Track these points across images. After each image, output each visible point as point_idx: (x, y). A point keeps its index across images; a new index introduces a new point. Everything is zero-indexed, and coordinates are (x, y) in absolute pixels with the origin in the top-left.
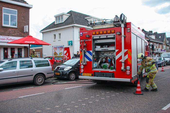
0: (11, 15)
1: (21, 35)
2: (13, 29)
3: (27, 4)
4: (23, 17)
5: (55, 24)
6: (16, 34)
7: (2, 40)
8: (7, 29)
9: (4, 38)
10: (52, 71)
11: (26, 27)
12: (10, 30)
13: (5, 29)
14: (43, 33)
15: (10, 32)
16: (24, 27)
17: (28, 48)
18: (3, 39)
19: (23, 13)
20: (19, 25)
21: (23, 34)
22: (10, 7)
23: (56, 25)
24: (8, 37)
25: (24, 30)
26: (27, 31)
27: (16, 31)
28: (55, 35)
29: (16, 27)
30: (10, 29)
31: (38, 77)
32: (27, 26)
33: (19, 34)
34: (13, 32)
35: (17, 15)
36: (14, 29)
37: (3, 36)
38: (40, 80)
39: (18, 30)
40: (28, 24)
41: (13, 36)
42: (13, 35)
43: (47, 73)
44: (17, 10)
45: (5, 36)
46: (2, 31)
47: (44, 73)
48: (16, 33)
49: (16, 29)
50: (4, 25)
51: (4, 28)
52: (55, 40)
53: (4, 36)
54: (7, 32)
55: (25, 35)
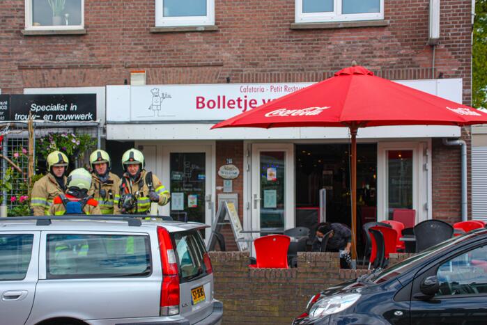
1: (413, 64)
2: (355, 36)
6: (376, 60)
8: (324, 35)
12: (340, 40)
13: (308, 37)
15: (337, 55)
17: (459, 147)
21: (422, 59)
26: (436, 34)
27: (375, 44)
29: (378, 16)
30: (336, 35)
32: (434, 1)
33: (394, 60)
34: (356, 54)
36: (364, 34)
39: (386, 33)
46: (295, 55)
48: (378, 53)
49: (374, 33)
51: (300, 36)
54: (320, 55)
55: (442, 61)
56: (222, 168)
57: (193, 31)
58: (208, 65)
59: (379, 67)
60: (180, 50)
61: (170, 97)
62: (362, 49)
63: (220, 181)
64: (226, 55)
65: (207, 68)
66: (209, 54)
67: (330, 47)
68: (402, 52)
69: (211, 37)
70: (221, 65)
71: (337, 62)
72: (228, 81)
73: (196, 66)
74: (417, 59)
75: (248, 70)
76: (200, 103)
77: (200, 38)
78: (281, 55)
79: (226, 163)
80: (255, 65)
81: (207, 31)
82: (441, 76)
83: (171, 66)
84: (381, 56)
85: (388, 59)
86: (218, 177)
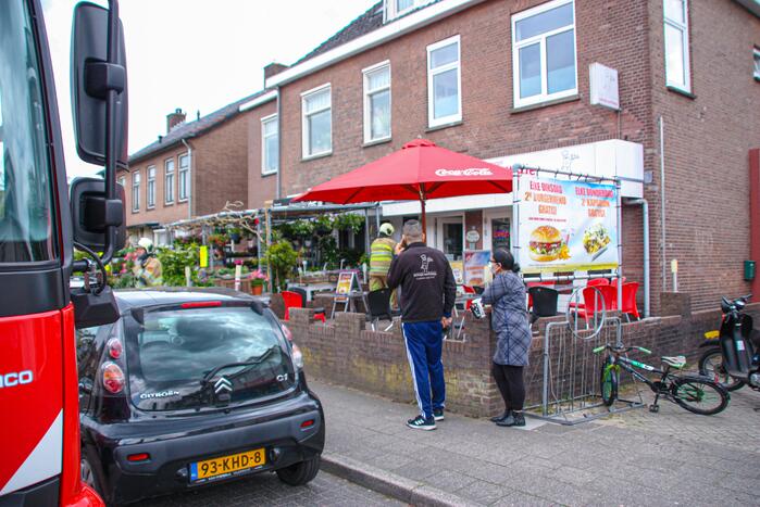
2: (557, 112)
4: (609, 20)
6: (574, 131)
8: (534, 115)
12: (545, 117)
13: (523, 119)
15: (544, 130)
17: (640, 206)
21: (610, 124)
27: (573, 117)
29: (573, 92)
30: (543, 113)
33: (587, 129)
34: (558, 128)
35: (574, 25)
36: (563, 110)
41: (561, 146)
42: (560, 140)
46: (514, 136)
48: (574, 125)
49: (571, 107)
50: (518, 103)
51: (518, 118)
54: (532, 132)
55: (626, 125)
57: (447, 127)
59: (576, 136)
62: (562, 123)
64: (469, 142)
66: (459, 143)
67: (539, 124)
68: (594, 120)
69: (458, 129)
70: (466, 151)
71: (544, 136)
74: (606, 125)
77: (453, 132)
78: (505, 136)
80: (488, 147)
81: (457, 125)
82: (626, 139)
84: (577, 127)
85: (583, 129)
86: (467, 241)
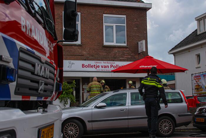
0: (116, 25)
2: (120, 50)
3: (143, 2)
4: (137, 27)
5: (198, 33)
6: (125, 56)
7: (103, 69)
8: (112, 49)
9: (106, 65)
10: (188, 112)
11: (142, 43)
12: (116, 51)
13: (107, 49)
14: (174, 54)
15: (115, 54)
16: (139, 43)
18: (105, 67)
19: (135, 20)
20: (130, 40)
21: (137, 57)
22: (114, 12)
23: (199, 35)
24: (113, 63)
25: (139, 49)
26: (144, 50)
27: (125, 52)
28: (199, 56)
29: (125, 45)
30: (115, 49)
31: (163, 120)
32: (144, 41)
33: (130, 57)
34: (120, 54)
35: (125, 25)
36: (122, 49)
37: (105, 62)
38: (165, 126)
39: (128, 49)
40: (146, 38)
41: (121, 60)
42: (121, 58)
43: (179, 116)
44: (125, 16)
45: (109, 62)
46: (104, 54)
47: (173, 115)
48: (126, 55)
49: (125, 49)
50: (106, 44)
52: (199, 66)
53: (107, 62)
54: (111, 54)
56: (84, 86)
57: (75, 45)
58: (80, 55)
59: (126, 58)
60: (71, 51)
61: (74, 64)
62: (122, 53)
63: (83, 89)
64: (84, 53)
65: (79, 56)
66: (79, 52)
67: (113, 52)
68: (132, 55)
70: (83, 56)
71: (115, 56)
72: (85, 60)
73: (76, 55)
74: (135, 57)
75: (91, 58)
76: (83, 66)
77: (77, 47)
78: (100, 54)
79: (85, 84)
80: (93, 56)
81: (79, 45)
83: (68, 55)
84: (126, 56)
85: (128, 56)
86: (82, 88)
